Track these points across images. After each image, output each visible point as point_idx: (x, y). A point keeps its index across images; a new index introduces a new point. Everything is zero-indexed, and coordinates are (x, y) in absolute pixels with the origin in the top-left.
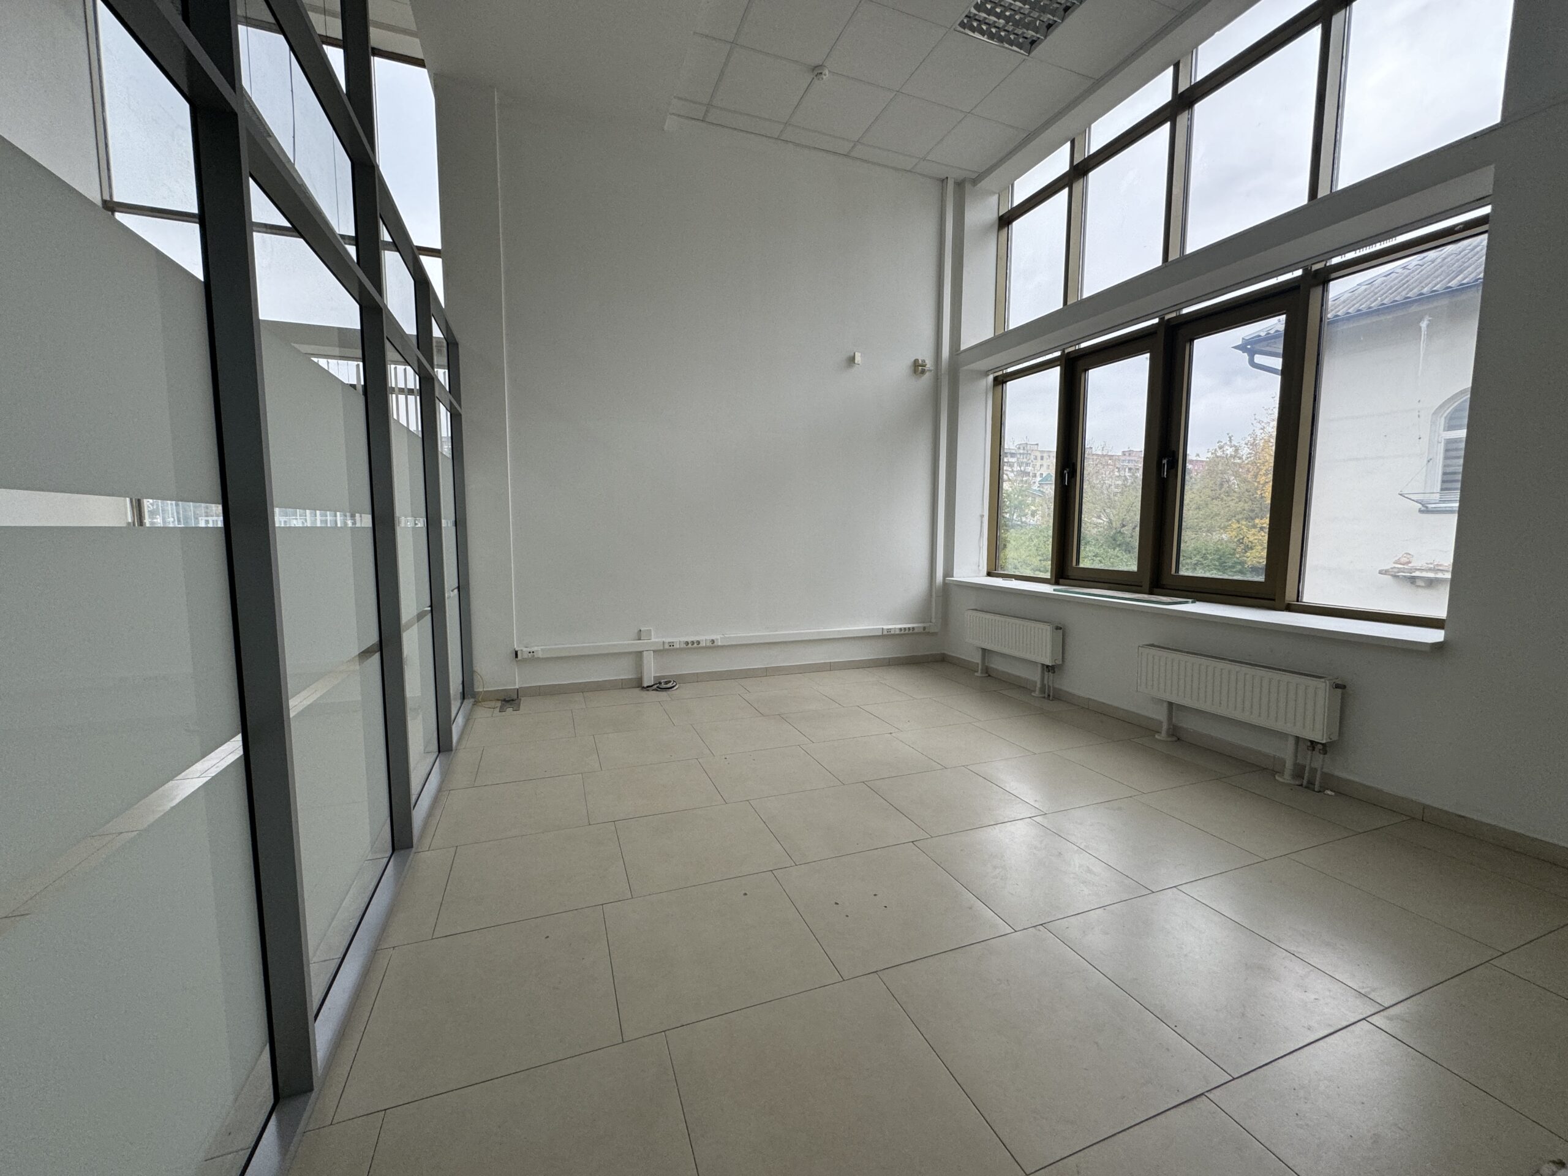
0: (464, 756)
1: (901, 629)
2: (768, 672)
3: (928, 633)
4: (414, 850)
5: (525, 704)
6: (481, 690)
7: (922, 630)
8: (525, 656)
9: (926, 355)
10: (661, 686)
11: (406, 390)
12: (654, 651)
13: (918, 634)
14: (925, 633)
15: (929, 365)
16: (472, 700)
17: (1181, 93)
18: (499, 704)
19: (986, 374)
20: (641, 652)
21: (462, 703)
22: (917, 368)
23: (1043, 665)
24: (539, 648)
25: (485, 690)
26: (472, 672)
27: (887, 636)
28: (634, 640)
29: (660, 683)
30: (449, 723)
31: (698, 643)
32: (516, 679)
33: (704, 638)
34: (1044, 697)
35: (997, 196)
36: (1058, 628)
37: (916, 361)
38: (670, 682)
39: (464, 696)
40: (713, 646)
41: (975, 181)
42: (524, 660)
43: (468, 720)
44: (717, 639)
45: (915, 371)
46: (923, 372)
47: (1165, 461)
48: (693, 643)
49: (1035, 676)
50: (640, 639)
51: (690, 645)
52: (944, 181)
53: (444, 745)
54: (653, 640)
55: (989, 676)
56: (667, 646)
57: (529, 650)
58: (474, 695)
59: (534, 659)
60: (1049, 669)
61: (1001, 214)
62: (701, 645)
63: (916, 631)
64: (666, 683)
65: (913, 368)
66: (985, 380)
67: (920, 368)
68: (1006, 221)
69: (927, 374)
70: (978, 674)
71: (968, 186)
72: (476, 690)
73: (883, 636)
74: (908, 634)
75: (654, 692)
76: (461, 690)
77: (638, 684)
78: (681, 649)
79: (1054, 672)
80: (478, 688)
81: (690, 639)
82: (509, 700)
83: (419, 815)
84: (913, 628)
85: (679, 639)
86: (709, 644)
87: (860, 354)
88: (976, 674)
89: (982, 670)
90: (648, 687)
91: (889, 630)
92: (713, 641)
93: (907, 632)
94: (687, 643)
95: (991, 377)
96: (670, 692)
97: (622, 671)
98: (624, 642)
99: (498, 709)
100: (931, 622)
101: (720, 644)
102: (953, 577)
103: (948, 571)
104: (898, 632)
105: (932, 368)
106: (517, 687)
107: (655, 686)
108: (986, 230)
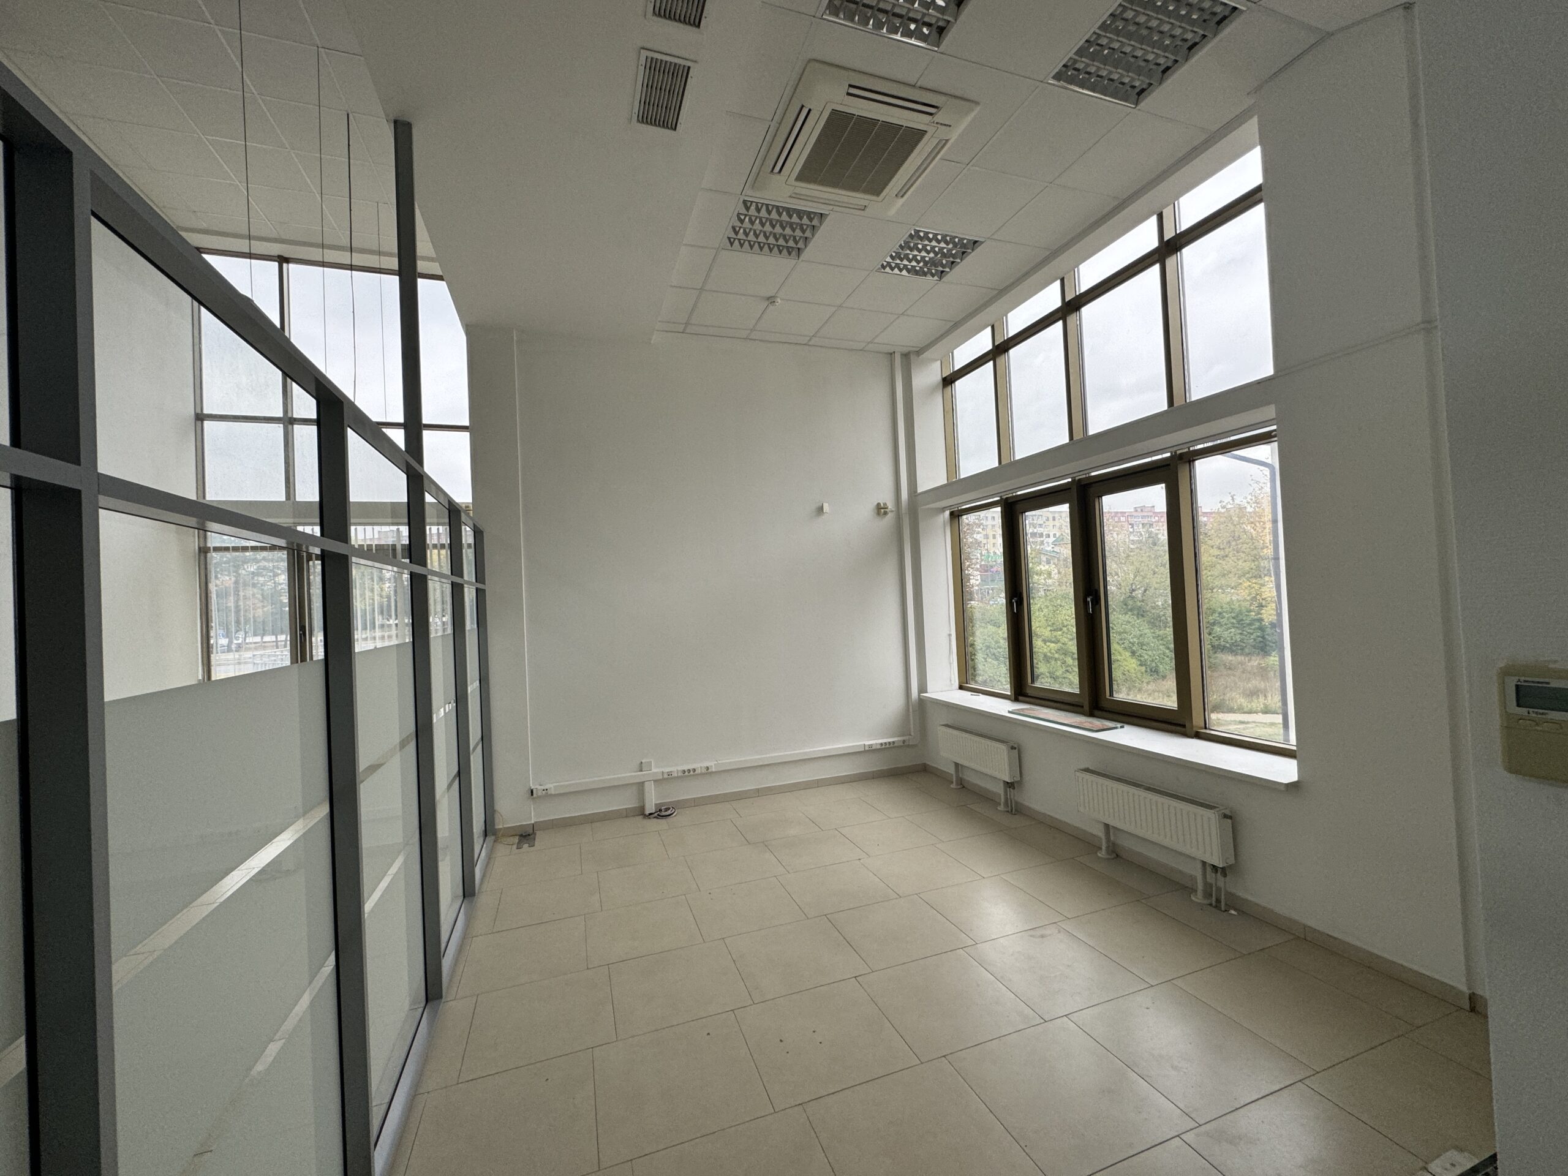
0: (485, 899)
1: (882, 744)
2: (759, 793)
3: (909, 746)
4: (443, 1000)
5: (541, 839)
6: (501, 827)
7: (902, 744)
8: (540, 794)
9: (886, 497)
10: (662, 813)
11: (439, 546)
12: (655, 781)
13: (898, 747)
14: (905, 745)
15: (891, 506)
16: (493, 838)
17: (1070, 301)
18: (516, 840)
19: (943, 510)
20: (643, 782)
21: (484, 841)
22: (881, 510)
23: (1004, 781)
24: (551, 786)
25: (505, 826)
26: (494, 811)
27: (870, 751)
28: (637, 772)
29: (660, 810)
30: (473, 866)
31: (694, 770)
32: (532, 815)
33: (699, 766)
34: (1008, 811)
35: (939, 362)
36: (1013, 748)
37: (879, 504)
38: (669, 809)
39: (486, 834)
40: (708, 772)
41: (919, 352)
42: (539, 797)
43: (489, 858)
44: (711, 766)
45: (878, 514)
46: (886, 513)
47: (1089, 599)
48: (689, 771)
49: (999, 789)
50: (642, 771)
51: (687, 773)
52: (892, 354)
53: (468, 891)
54: (654, 770)
55: (964, 787)
56: (666, 776)
57: (543, 788)
58: (495, 833)
59: (547, 796)
60: (1009, 785)
61: (944, 376)
62: (696, 772)
63: (896, 745)
64: (667, 809)
65: (876, 511)
66: (942, 516)
67: (882, 510)
68: (949, 381)
69: (890, 516)
70: (953, 786)
71: (912, 357)
72: (497, 827)
73: (865, 752)
74: (888, 748)
75: (655, 820)
76: (483, 828)
77: (641, 812)
78: (678, 777)
79: (1014, 788)
80: (499, 826)
81: (686, 768)
82: (526, 836)
83: (446, 963)
84: (894, 742)
85: (676, 769)
86: (704, 771)
87: (827, 504)
88: (952, 786)
89: (957, 781)
90: (650, 814)
91: (870, 746)
92: (708, 768)
93: (887, 746)
94: (684, 772)
95: (947, 513)
96: (670, 819)
97: (625, 802)
98: (629, 775)
99: (515, 847)
100: (910, 735)
101: (714, 770)
102: (926, 692)
103: (923, 688)
104: (879, 747)
105: (893, 509)
106: (533, 822)
107: (656, 814)
108: (932, 390)
